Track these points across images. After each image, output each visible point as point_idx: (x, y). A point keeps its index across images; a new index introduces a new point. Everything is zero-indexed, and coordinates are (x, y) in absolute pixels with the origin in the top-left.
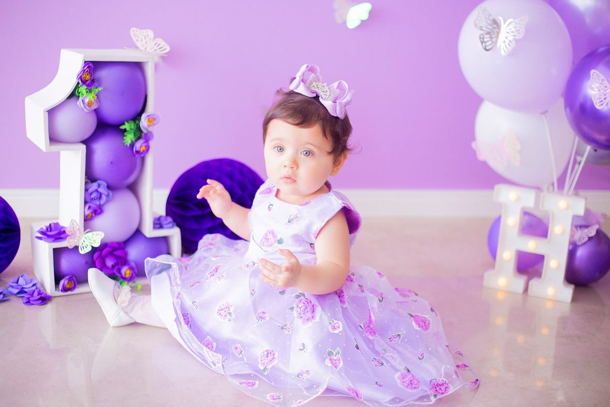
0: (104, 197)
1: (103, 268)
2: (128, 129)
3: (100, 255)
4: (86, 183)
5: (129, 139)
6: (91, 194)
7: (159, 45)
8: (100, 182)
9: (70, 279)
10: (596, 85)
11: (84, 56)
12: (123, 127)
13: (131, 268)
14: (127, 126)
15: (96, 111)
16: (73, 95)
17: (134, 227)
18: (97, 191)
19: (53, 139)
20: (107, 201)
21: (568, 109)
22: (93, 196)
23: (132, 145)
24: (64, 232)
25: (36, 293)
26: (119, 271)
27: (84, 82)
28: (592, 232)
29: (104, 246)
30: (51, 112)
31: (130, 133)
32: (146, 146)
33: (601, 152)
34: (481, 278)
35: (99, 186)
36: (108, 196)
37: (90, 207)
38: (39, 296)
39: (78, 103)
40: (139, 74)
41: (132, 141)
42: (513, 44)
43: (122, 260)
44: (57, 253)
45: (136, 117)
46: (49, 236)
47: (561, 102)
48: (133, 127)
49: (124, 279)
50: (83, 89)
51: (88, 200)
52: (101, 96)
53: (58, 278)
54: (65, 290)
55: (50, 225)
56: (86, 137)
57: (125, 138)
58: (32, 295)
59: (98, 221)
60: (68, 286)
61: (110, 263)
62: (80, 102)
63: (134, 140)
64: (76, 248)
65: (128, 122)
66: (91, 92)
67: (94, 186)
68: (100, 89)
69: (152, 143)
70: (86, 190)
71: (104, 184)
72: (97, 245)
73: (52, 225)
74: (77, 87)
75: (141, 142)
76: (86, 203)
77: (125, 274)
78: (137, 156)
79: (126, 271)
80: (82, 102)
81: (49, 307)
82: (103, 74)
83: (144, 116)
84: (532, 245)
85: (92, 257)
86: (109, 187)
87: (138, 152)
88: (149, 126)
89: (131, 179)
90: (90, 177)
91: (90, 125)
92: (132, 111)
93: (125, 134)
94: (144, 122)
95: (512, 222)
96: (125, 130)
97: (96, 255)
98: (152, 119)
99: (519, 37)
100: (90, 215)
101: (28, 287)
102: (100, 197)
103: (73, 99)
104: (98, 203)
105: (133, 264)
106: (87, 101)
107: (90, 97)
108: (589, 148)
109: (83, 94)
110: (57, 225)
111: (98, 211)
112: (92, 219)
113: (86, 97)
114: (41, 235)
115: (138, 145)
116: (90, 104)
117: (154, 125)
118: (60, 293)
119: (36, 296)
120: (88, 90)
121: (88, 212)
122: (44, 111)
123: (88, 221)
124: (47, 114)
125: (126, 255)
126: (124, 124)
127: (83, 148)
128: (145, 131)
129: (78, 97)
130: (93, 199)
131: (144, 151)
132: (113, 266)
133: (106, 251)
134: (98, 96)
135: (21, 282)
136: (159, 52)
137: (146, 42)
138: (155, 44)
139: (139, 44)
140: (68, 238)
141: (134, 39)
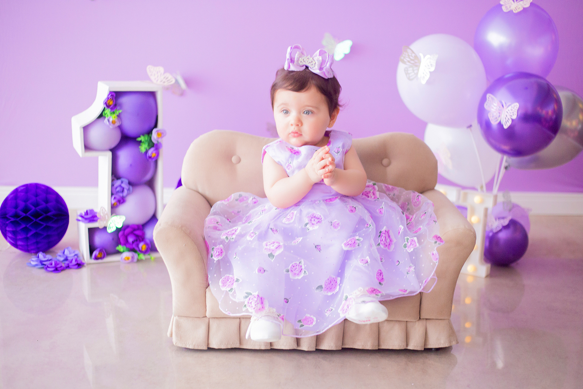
0: (126, 191)
1: (126, 243)
2: (143, 140)
3: (124, 234)
4: (113, 180)
5: (143, 148)
6: (116, 188)
7: (167, 78)
8: (123, 179)
9: (101, 251)
11: (109, 88)
12: (139, 139)
13: (146, 244)
14: (142, 138)
15: (120, 127)
16: (101, 116)
17: (151, 214)
18: (120, 186)
19: (87, 147)
20: (128, 194)
22: (118, 189)
23: (146, 152)
24: (96, 216)
26: (138, 245)
27: (108, 106)
28: (506, 222)
29: (125, 227)
30: (86, 129)
31: (145, 144)
32: (156, 153)
35: (122, 182)
36: (129, 190)
37: (115, 198)
38: (76, 263)
39: (105, 121)
40: (151, 100)
41: (146, 149)
43: (141, 238)
44: (92, 232)
45: (149, 132)
46: (86, 219)
48: (146, 139)
49: (141, 251)
50: (108, 111)
51: (114, 192)
52: (122, 116)
53: (92, 250)
54: (96, 258)
55: (87, 211)
56: (113, 146)
57: (140, 147)
58: (71, 262)
59: (122, 208)
60: (99, 256)
61: (131, 240)
62: (106, 121)
63: (148, 148)
64: (105, 228)
65: (143, 135)
66: (114, 113)
67: (118, 183)
68: (120, 111)
69: (162, 151)
70: (113, 185)
71: (126, 181)
72: (120, 226)
73: (89, 212)
74: (104, 110)
75: (152, 149)
76: (112, 194)
77: (142, 248)
78: (150, 160)
79: (142, 246)
80: (107, 121)
81: (84, 271)
82: (124, 100)
83: (154, 131)
85: (118, 235)
86: (130, 183)
87: (150, 157)
88: (158, 138)
89: (148, 177)
90: (115, 175)
91: (116, 138)
92: (146, 127)
93: (141, 144)
94: (154, 135)
96: (141, 142)
97: (121, 234)
98: (162, 134)
99: (432, 70)
100: (116, 204)
101: (71, 257)
102: (123, 191)
103: (101, 119)
104: (121, 195)
105: (148, 241)
106: (111, 120)
107: (113, 117)
109: (108, 116)
110: (92, 211)
111: (121, 201)
112: (117, 206)
113: (110, 117)
114: (80, 218)
115: (150, 152)
116: (113, 123)
117: (162, 137)
118: (93, 261)
119: (74, 262)
120: (112, 112)
121: (113, 202)
122: (80, 128)
123: (113, 208)
124: (82, 130)
125: (144, 234)
126: (139, 137)
127: (110, 154)
128: (155, 142)
129: (105, 117)
130: (117, 192)
131: (154, 157)
132: (133, 242)
133: (127, 231)
134: (119, 116)
135: (66, 252)
136: (166, 84)
137: (158, 76)
138: (164, 78)
139: (152, 78)
140: (98, 220)
141: (149, 74)
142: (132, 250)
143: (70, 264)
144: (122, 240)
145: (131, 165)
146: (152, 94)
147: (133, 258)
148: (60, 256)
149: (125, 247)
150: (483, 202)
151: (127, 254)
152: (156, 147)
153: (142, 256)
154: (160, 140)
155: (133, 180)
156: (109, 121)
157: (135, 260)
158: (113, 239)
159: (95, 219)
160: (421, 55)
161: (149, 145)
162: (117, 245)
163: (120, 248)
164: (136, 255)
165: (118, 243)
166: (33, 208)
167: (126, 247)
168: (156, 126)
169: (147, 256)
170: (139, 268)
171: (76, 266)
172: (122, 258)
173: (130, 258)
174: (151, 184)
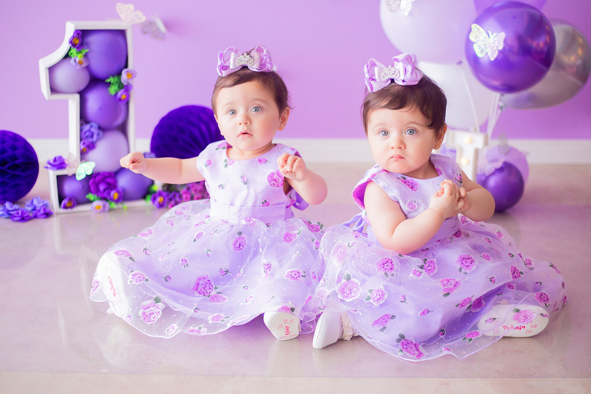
0: (95, 137)
1: (97, 191)
2: (112, 82)
3: (94, 182)
4: (81, 125)
5: (113, 90)
6: (85, 133)
7: (138, 16)
8: (92, 124)
9: (70, 200)
11: (75, 26)
12: (108, 81)
13: (118, 192)
14: (111, 80)
15: (88, 68)
16: (67, 56)
18: (89, 130)
19: (53, 90)
20: (98, 139)
22: (87, 134)
23: (116, 94)
26: (109, 194)
27: (74, 45)
29: (95, 174)
30: (51, 70)
31: (115, 85)
32: (126, 94)
35: (91, 127)
36: (98, 135)
37: (84, 144)
38: (44, 212)
43: (112, 186)
44: (60, 179)
45: (119, 74)
46: (54, 166)
48: (116, 80)
49: (112, 200)
50: (74, 51)
51: (83, 137)
52: (91, 56)
53: (61, 198)
54: (65, 207)
55: (55, 158)
56: (82, 87)
57: (109, 89)
58: (39, 211)
59: (93, 154)
60: (68, 205)
61: (102, 188)
62: (72, 61)
63: (117, 90)
64: (74, 176)
65: (113, 76)
66: (80, 52)
67: (87, 127)
68: (87, 50)
69: (133, 94)
70: (81, 130)
71: (95, 125)
72: (89, 173)
73: (57, 159)
74: (70, 50)
75: (122, 91)
76: (81, 140)
77: (114, 196)
78: (120, 103)
79: (114, 194)
81: (54, 221)
82: (92, 39)
83: (124, 72)
85: (88, 182)
86: (100, 128)
87: (120, 100)
88: (128, 79)
89: (119, 121)
90: (84, 118)
91: (83, 80)
92: (116, 68)
93: (111, 85)
94: (124, 76)
96: (110, 83)
97: (91, 181)
98: (132, 75)
100: (85, 150)
101: (40, 206)
102: (92, 136)
103: (68, 59)
104: (90, 140)
105: (120, 189)
106: (77, 60)
107: (79, 57)
109: (74, 55)
110: (60, 157)
111: (91, 146)
112: (87, 152)
113: (76, 57)
114: (49, 166)
115: (119, 94)
116: (80, 63)
117: (132, 78)
118: (62, 210)
119: (42, 212)
120: (78, 51)
121: (82, 147)
122: (45, 68)
123: (83, 155)
124: (48, 71)
125: (116, 182)
126: (108, 78)
127: (77, 97)
128: (125, 83)
129: (71, 57)
130: (87, 137)
131: (124, 100)
132: (104, 190)
133: (98, 178)
134: (86, 56)
135: (35, 202)
136: (137, 22)
137: (128, 14)
138: (135, 15)
139: (122, 16)
140: (67, 167)
141: (118, 11)
142: (104, 198)
143: (38, 214)
144: (92, 188)
145: (100, 109)
146: (122, 33)
147: (104, 206)
148: (28, 206)
149: (95, 196)
151: (98, 203)
152: (127, 88)
153: (113, 205)
154: (130, 82)
155: (104, 124)
156: (75, 61)
157: (107, 208)
158: (83, 187)
159: (64, 165)
161: (119, 87)
162: (87, 193)
163: (91, 196)
164: (107, 204)
165: (89, 191)
167: (97, 195)
168: (126, 66)
169: (120, 205)
170: (111, 218)
171: (44, 216)
172: (93, 208)
173: (101, 208)
174: (123, 129)
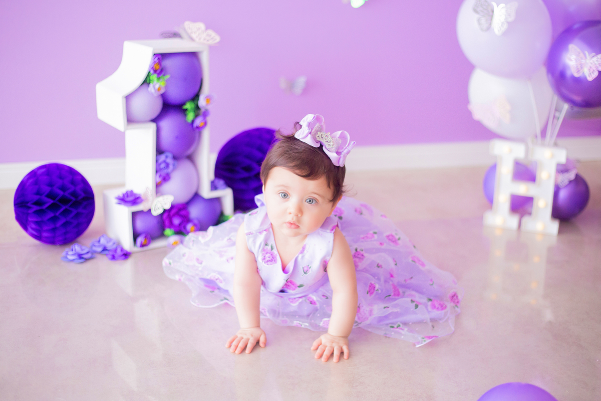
0: (171, 167)
1: (171, 225)
2: (189, 108)
3: (169, 215)
4: (157, 156)
5: (190, 116)
6: (160, 164)
7: (211, 35)
8: (167, 154)
9: (146, 237)
10: (573, 57)
11: (155, 50)
12: (185, 107)
13: (195, 225)
14: (188, 106)
15: (163, 96)
16: (146, 82)
17: (194, 190)
18: (165, 162)
20: (174, 169)
21: (550, 76)
22: (163, 165)
23: (193, 122)
24: (139, 198)
25: (119, 251)
26: (185, 227)
27: (155, 71)
28: (571, 176)
30: (128, 98)
31: (192, 112)
32: (204, 122)
33: (576, 109)
34: (481, 218)
35: (167, 157)
36: (174, 165)
37: (160, 176)
38: (122, 253)
39: (149, 88)
41: (193, 118)
42: (505, 26)
43: (186, 219)
44: (134, 215)
45: (195, 97)
46: (126, 202)
47: (543, 71)
48: (193, 106)
50: (154, 77)
51: (159, 168)
54: (142, 246)
55: (126, 192)
56: (154, 116)
57: (186, 116)
58: (115, 252)
59: (167, 187)
60: (144, 242)
61: (176, 221)
64: (150, 211)
65: (189, 102)
67: (162, 158)
68: (168, 76)
69: (209, 119)
70: (157, 161)
71: (170, 155)
72: (168, 207)
73: (128, 193)
74: (148, 76)
75: (199, 119)
76: (157, 172)
77: (190, 229)
78: (196, 130)
80: (152, 88)
82: (168, 63)
83: (201, 97)
84: (523, 189)
85: (163, 218)
86: (175, 158)
87: (198, 128)
88: (207, 105)
89: (192, 149)
90: (159, 150)
92: (192, 93)
93: (187, 113)
94: (202, 102)
95: (506, 171)
96: (186, 110)
97: (165, 215)
98: (210, 100)
99: (511, 19)
100: (160, 182)
101: (110, 246)
102: (168, 167)
103: (145, 86)
104: (165, 171)
105: (196, 222)
106: (157, 87)
107: (160, 84)
108: (566, 107)
109: (153, 81)
110: (133, 192)
111: (166, 178)
112: (162, 185)
113: (156, 83)
114: (119, 201)
115: (197, 122)
116: (159, 90)
118: (139, 249)
120: (159, 78)
121: (159, 180)
122: (122, 97)
123: (158, 186)
124: (124, 100)
125: (188, 213)
126: (185, 104)
127: (154, 127)
128: (202, 108)
129: (149, 83)
130: (162, 169)
131: (201, 126)
132: (179, 224)
133: (173, 212)
136: (211, 42)
137: (199, 34)
140: (143, 202)
142: (178, 232)
143: (116, 255)
144: (167, 223)
145: (177, 137)
148: (95, 246)
149: (171, 230)
150: (553, 156)
151: (174, 238)
152: (204, 114)
154: (209, 108)
155: (177, 153)
158: (158, 223)
159: (139, 200)
160: (494, 4)
161: (196, 113)
162: (164, 229)
163: (167, 231)
165: (165, 226)
166: (61, 193)
167: (173, 230)
172: (169, 243)
